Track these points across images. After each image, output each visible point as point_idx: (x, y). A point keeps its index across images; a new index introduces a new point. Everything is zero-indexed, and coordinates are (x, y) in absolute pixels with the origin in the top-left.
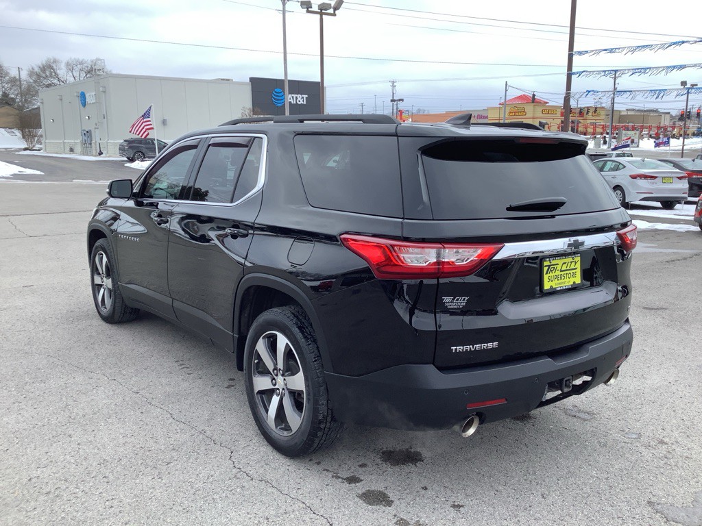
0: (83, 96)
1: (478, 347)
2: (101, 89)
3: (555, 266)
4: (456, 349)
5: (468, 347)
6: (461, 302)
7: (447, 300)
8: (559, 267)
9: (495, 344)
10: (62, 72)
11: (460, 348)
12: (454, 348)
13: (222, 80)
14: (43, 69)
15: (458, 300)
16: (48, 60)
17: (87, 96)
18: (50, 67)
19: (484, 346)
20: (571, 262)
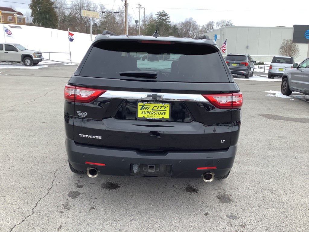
0: (216, 36)
1: (91, 136)
2: (222, 33)
3: (148, 107)
4: (81, 135)
5: (87, 136)
6: (84, 114)
7: (78, 112)
8: (151, 108)
9: (100, 137)
10: (215, 26)
11: (83, 135)
12: (80, 135)
13: (279, 27)
14: (208, 26)
15: (83, 113)
16: (210, 22)
17: (217, 36)
18: (210, 25)
19: (94, 137)
20: (162, 107)
